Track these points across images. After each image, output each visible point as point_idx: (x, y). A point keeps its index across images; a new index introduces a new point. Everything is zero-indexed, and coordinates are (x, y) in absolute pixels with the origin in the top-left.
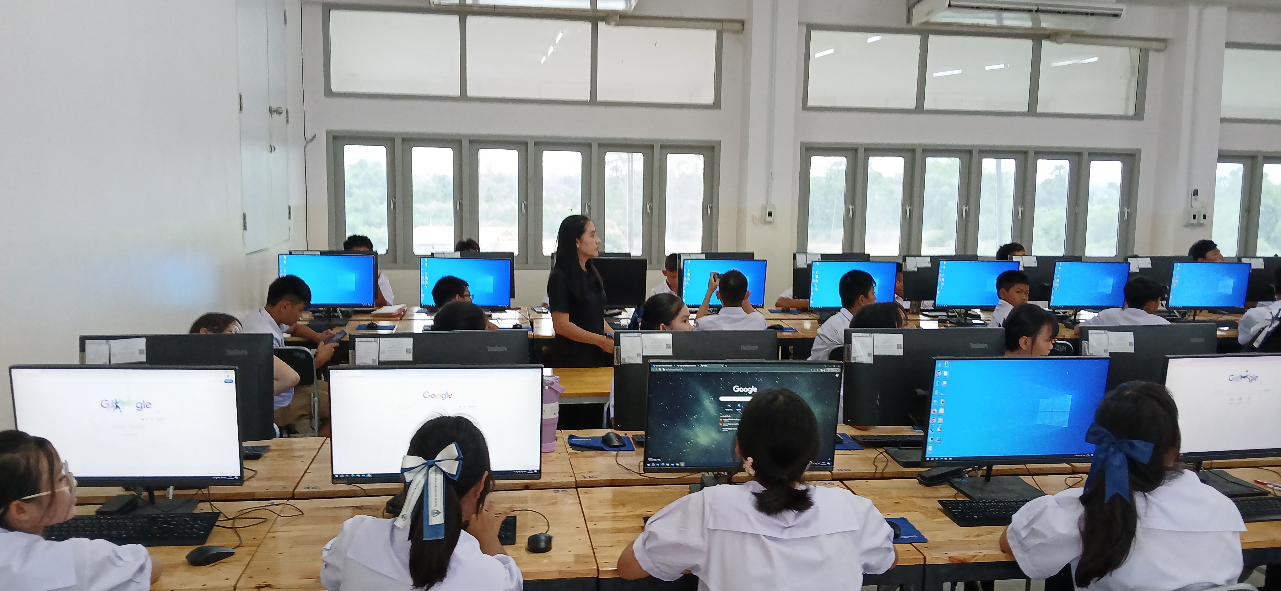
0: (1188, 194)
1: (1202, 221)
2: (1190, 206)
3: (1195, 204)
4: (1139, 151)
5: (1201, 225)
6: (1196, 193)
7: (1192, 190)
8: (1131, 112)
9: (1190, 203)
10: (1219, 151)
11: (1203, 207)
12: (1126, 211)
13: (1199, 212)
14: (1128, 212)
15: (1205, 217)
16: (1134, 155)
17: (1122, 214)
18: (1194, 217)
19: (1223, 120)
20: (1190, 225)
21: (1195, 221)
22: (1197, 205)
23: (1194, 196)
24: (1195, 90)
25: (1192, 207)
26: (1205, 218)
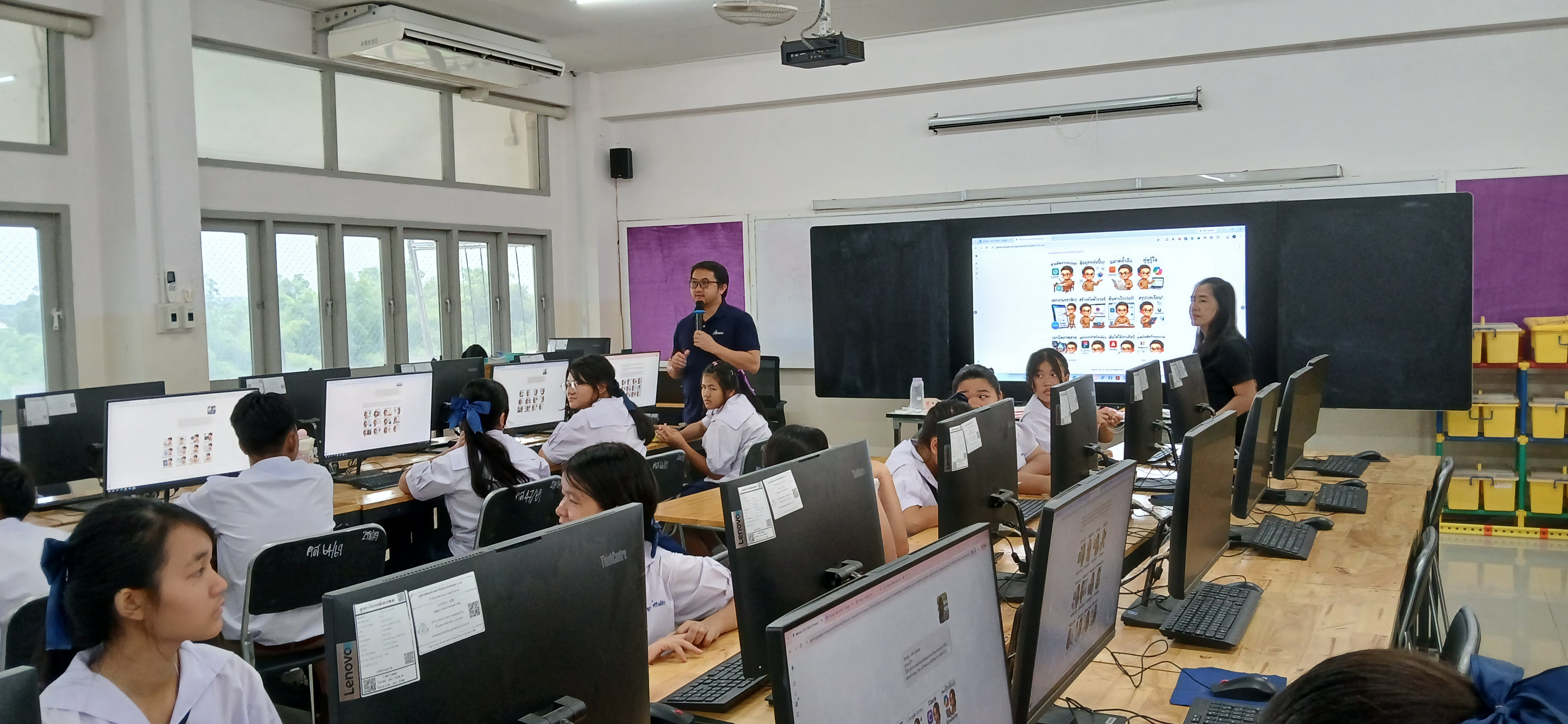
0: (159, 279)
1: (190, 324)
2: (164, 300)
3: (172, 295)
4: (66, 207)
5: (189, 330)
6: (172, 277)
7: (165, 275)
8: (47, 141)
9: (163, 294)
10: (202, 210)
11: (186, 302)
12: (55, 314)
13: (182, 309)
14: (59, 316)
15: (191, 316)
16: (57, 215)
17: (48, 320)
18: (174, 317)
19: (203, 162)
20: (170, 331)
21: (175, 325)
22: (176, 296)
23: (169, 284)
24: (150, 107)
25: (169, 302)
26: (193, 320)
